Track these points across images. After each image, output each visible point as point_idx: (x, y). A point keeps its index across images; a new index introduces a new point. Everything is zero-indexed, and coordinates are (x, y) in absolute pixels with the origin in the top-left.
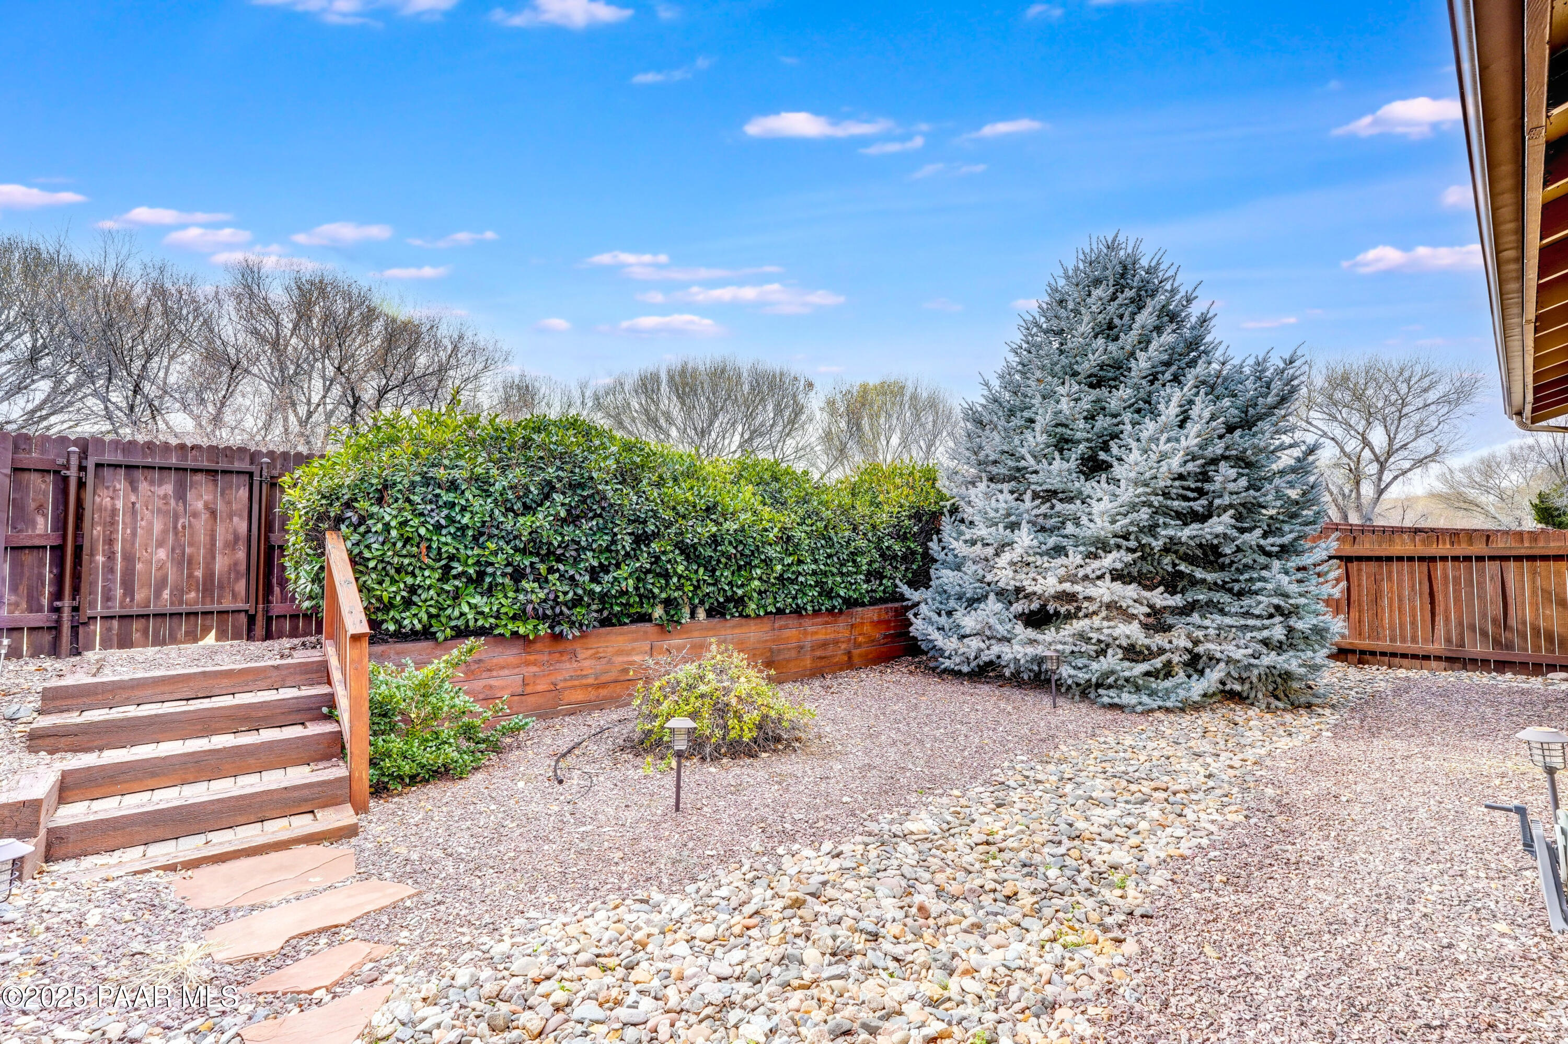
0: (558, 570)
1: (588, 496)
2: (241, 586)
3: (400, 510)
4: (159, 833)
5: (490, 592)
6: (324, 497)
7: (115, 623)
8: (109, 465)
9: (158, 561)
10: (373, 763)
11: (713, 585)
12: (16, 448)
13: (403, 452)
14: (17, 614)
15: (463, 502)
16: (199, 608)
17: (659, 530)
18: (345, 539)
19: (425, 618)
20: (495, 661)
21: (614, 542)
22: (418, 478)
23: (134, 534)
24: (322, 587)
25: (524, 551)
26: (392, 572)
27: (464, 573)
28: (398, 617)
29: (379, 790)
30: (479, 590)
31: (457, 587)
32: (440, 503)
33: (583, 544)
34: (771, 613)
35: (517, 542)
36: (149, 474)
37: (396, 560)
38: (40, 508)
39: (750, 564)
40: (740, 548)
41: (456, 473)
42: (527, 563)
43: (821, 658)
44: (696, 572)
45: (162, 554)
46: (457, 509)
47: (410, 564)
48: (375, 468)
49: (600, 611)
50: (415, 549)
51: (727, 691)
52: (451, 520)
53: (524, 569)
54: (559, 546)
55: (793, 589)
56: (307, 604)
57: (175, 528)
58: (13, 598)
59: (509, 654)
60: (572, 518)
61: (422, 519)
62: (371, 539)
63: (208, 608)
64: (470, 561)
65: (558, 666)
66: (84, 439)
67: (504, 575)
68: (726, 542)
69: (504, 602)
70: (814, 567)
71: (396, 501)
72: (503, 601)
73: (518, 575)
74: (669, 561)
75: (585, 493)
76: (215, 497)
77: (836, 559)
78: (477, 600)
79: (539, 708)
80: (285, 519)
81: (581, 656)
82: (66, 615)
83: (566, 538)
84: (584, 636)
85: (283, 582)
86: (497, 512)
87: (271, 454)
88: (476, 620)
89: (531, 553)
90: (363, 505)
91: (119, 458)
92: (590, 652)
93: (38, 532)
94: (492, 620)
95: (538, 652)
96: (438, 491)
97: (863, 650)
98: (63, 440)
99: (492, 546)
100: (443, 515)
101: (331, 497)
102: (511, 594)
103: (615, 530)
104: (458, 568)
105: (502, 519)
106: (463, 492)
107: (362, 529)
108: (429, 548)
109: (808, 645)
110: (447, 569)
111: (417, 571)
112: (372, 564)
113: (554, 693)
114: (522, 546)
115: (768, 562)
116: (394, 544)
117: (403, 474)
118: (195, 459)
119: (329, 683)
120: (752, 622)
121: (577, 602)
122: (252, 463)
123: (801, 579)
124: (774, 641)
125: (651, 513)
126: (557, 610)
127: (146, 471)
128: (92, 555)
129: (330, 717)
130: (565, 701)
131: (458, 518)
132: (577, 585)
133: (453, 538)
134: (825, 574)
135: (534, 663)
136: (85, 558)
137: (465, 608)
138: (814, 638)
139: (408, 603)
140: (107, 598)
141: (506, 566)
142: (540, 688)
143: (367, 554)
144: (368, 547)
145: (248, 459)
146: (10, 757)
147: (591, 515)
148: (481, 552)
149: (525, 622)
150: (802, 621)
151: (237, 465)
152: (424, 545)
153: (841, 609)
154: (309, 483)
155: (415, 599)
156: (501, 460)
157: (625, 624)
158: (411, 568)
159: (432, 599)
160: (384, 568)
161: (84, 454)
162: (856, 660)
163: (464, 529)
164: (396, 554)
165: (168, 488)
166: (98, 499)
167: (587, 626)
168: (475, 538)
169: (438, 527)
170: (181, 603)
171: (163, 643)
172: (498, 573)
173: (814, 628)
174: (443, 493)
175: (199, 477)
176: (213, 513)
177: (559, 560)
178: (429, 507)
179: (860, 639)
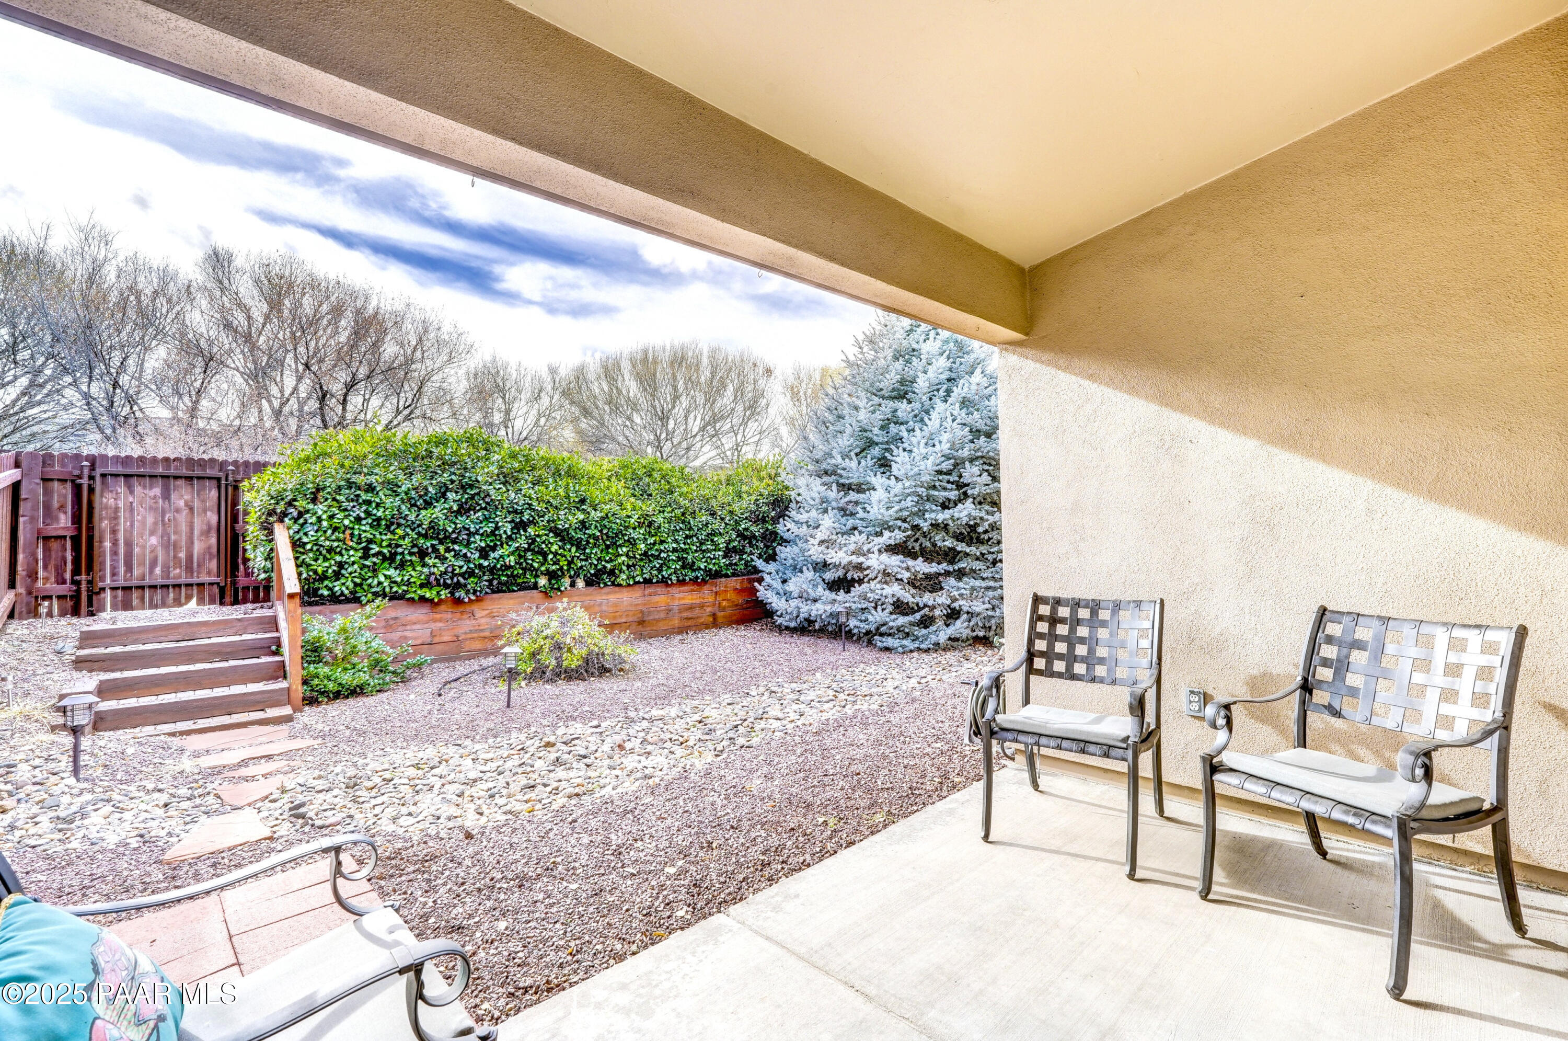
0: (454, 550)
1: (475, 494)
2: (213, 565)
3: (330, 506)
4: (163, 718)
5: (402, 566)
6: (272, 498)
7: (120, 593)
8: (112, 475)
9: (152, 545)
10: (305, 682)
11: (586, 560)
12: (44, 463)
13: (331, 463)
14: (48, 585)
15: (378, 500)
16: (183, 580)
17: (534, 518)
18: (289, 528)
19: (351, 585)
20: (409, 618)
21: (497, 528)
22: (343, 483)
23: (132, 526)
24: (272, 564)
25: (425, 536)
26: (324, 552)
27: (379, 553)
28: (330, 585)
29: (311, 701)
30: (393, 565)
31: (375, 564)
32: (360, 501)
33: (472, 530)
34: (639, 582)
35: (420, 529)
36: (142, 480)
37: (327, 543)
38: (62, 507)
39: (615, 543)
40: (605, 531)
41: (372, 479)
42: (429, 545)
43: (688, 619)
44: (570, 551)
45: (154, 540)
46: (374, 505)
47: (338, 546)
48: (311, 476)
49: (490, 581)
50: (341, 535)
51: (565, 634)
52: (368, 513)
53: (427, 548)
54: (453, 532)
55: (657, 563)
56: (263, 576)
57: (163, 521)
58: (46, 574)
59: (420, 613)
60: (463, 510)
61: (347, 513)
62: (308, 528)
63: (189, 581)
64: (384, 544)
65: (459, 622)
66: (93, 455)
67: (411, 554)
68: (593, 527)
69: (415, 574)
70: (674, 545)
71: (326, 500)
72: (413, 573)
73: (423, 554)
74: (544, 542)
75: (472, 492)
76: (193, 497)
77: (695, 539)
78: (391, 572)
79: (445, 653)
80: (246, 513)
81: (478, 615)
82: (84, 586)
83: (459, 526)
84: (479, 600)
85: (246, 560)
86: (403, 507)
87: (235, 463)
88: (391, 588)
89: (431, 537)
90: (301, 504)
91: (120, 469)
92: (487, 612)
93: (62, 525)
94: (405, 588)
95: (442, 612)
96: (358, 492)
97: (727, 613)
98: (77, 457)
99: (400, 532)
100: (363, 509)
101: (278, 498)
102: (418, 568)
103: (497, 519)
104: (375, 549)
105: (407, 513)
106: (377, 493)
107: (301, 521)
108: (352, 535)
109: (676, 609)
110: (366, 550)
111: (344, 552)
112: (308, 547)
113: (456, 644)
114: (424, 532)
115: (632, 543)
116: (325, 532)
117: (331, 480)
118: (176, 468)
119: (277, 631)
120: (625, 590)
121: (471, 574)
122: (220, 470)
123: (663, 555)
124: (645, 605)
125: (527, 506)
126: (455, 580)
127: (140, 479)
128: (101, 542)
129: (276, 653)
130: (466, 649)
131: (375, 511)
132: (469, 561)
133: (371, 527)
134: (683, 550)
135: (440, 620)
136: (96, 544)
137: (382, 578)
138: (683, 602)
139: (337, 575)
140: (114, 574)
141: (412, 547)
142: (446, 639)
143: (305, 540)
144: (306, 534)
145: (217, 468)
146: (65, 673)
147: (478, 508)
148: (392, 537)
149: (431, 589)
150: (669, 589)
151: (209, 472)
152: (348, 532)
153: (703, 579)
154: (263, 487)
155: (343, 572)
156: (407, 468)
157: (514, 591)
158: (338, 549)
159: (355, 572)
160: (318, 550)
161: (93, 467)
162: (720, 621)
163: (379, 519)
164: (327, 539)
165: (157, 491)
166: (104, 500)
167: (481, 592)
168: (388, 527)
169: (358, 519)
170: (168, 577)
171: (156, 607)
172: (406, 552)
173: (681, 595)
174: (362, 493)
175: (179, 482)
176: (191, 509)
177: (454, 542)
178: (352, 504)
179: (724, 603)
